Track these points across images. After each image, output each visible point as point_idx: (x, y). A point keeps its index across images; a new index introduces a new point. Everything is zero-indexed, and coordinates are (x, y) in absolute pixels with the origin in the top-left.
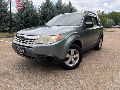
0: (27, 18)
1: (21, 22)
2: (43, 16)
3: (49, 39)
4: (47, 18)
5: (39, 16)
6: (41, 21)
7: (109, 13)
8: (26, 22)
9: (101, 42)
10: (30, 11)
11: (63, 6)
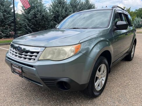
0: (35, 19)
1: (28, 25)
2: (54, 16)
3: (62, 52)
4: (60, 18)
5: (49, 16)
6: (53, 23)
7: (136, 10)
8: (34, 24)
9: (133, 50)
10: (38, 11)
11: (79, 3)
